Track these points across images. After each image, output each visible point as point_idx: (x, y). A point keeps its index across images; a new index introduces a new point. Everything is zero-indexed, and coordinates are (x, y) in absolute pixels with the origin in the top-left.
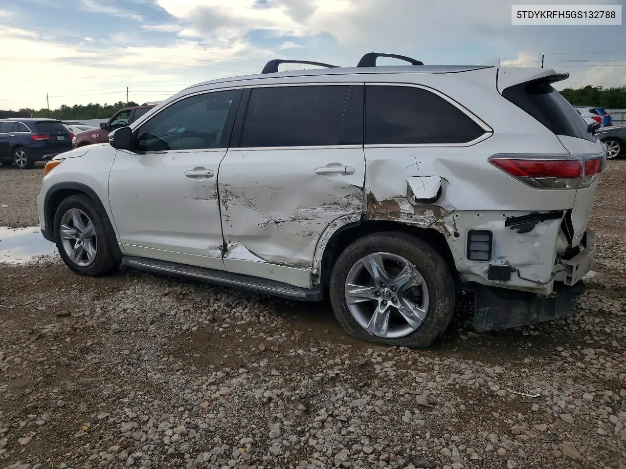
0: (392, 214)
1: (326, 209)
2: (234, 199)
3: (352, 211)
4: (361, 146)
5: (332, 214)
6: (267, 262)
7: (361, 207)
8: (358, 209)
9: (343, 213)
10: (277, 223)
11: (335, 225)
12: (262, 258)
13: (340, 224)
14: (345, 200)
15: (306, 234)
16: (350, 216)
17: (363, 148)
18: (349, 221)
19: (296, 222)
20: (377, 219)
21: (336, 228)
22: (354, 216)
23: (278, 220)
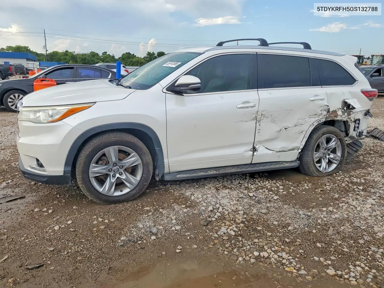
0: (335, 117)
1: (310, 118)
2: (265, 119)
3: (322, 117)
4: (321, 86)
5: (313, 120)
6: (277, 152)
7: (326, 115)
8: (325, 116)
9: (318, 119)
10: (286, 129)
11: (313, 125)
12: (273, 151)
13: (316, 124)
14: (321, 112)
15: (300, 132)
16: (320, 120)
17: (322, 87)
18: (320, 122)
19: (297, 127)
20: (329, 120)
21: (314, 127)
22: (322, 119)
23: (287, 127)
